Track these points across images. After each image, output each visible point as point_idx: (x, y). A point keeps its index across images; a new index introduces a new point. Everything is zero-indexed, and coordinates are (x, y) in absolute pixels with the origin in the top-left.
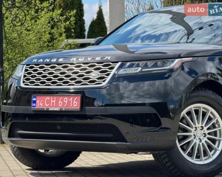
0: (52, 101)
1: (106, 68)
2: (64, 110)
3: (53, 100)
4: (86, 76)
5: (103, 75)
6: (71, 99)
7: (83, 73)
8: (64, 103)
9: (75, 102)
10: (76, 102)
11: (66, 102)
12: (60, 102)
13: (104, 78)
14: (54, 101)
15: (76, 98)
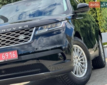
1: (28, 32)
2: (7, 60)
4: (16, 38)
5: (27, 36)
7: (13, 37)
8: (6, 57)
10: (14, 55)
12: (3, 56)
13: (28, 38)
15: (14, 52)
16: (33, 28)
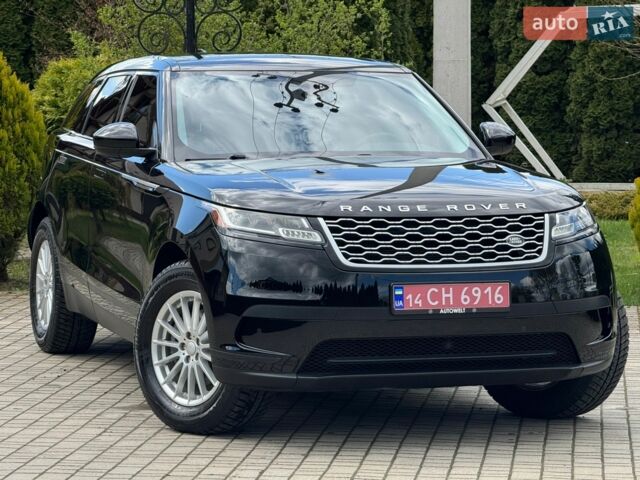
0: (444, 295)
1: (528, 227)
2: (474, 311)
3: (447, 292)
4: (500, 242)
5: (532, 240)
6: (489, 289)
7: (490, 236)
8: (473, 299)
9: (497, 296)
10: (500, 296)
11: (479, 295)
12: (463, 297)
13: (535, 246)
14: (451, 295)
15: (499, 288)
16: (542, 214)
